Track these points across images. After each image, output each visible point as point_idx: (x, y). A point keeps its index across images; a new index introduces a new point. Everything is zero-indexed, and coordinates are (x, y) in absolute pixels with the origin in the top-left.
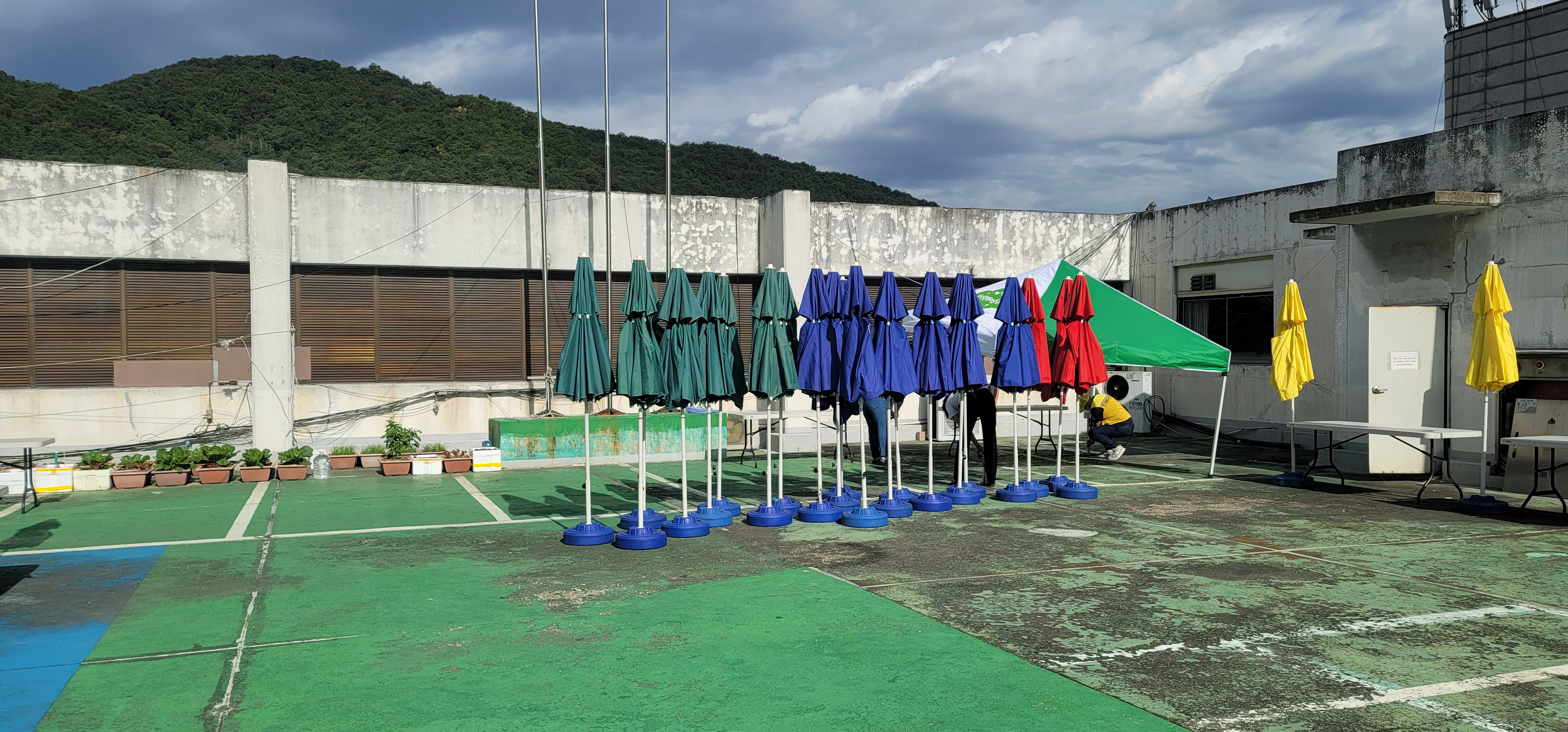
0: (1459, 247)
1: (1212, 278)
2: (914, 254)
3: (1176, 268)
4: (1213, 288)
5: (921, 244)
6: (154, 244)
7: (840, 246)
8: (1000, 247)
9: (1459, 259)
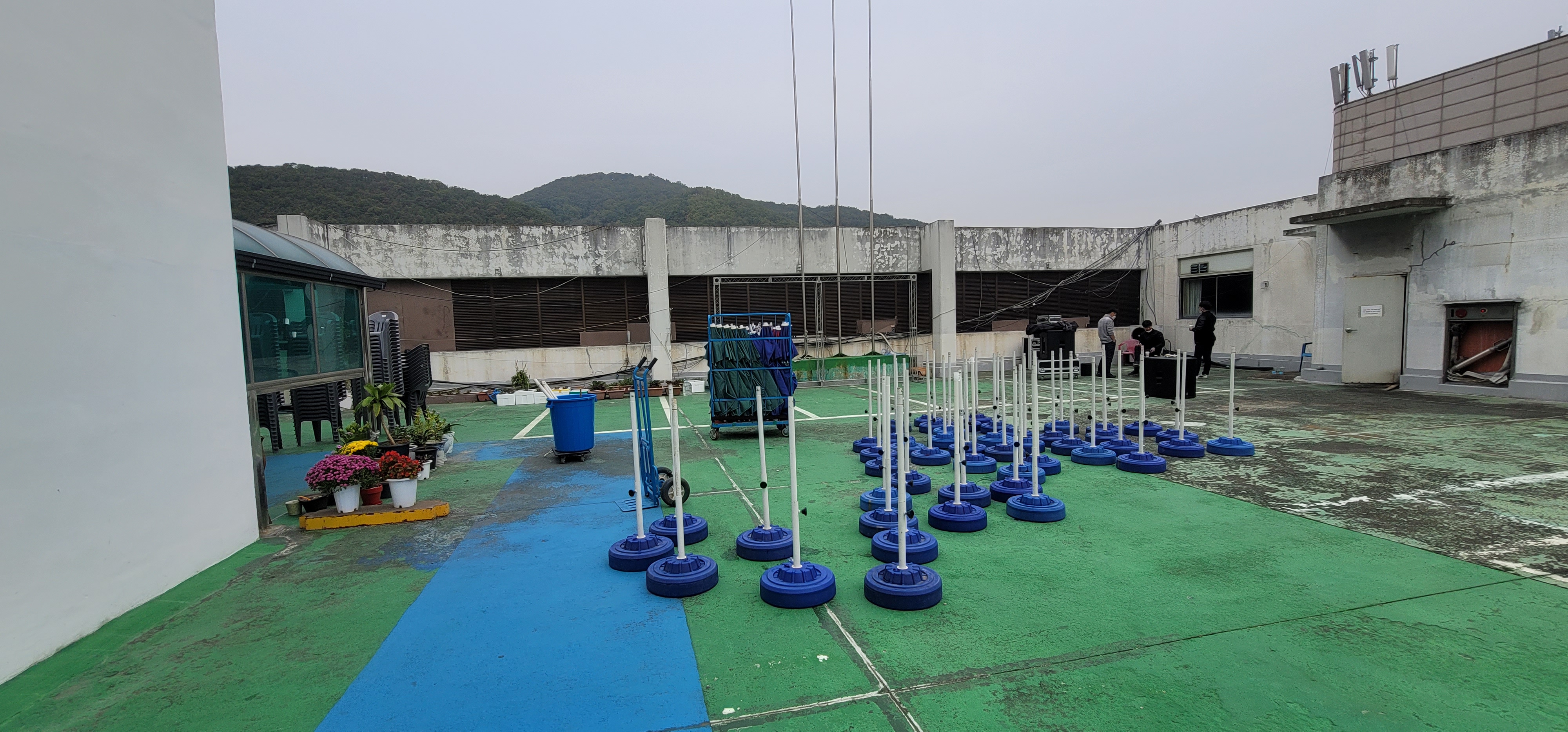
0: (1417, 235)
1: (1206, 265)
2: (1013, 257)
3: (1179, 260)
4: (1207, 271)
5: (1017, 251)
6: (598, 268)
7: (969, 253)
8: (1065, 251)
9: (1416, 243)
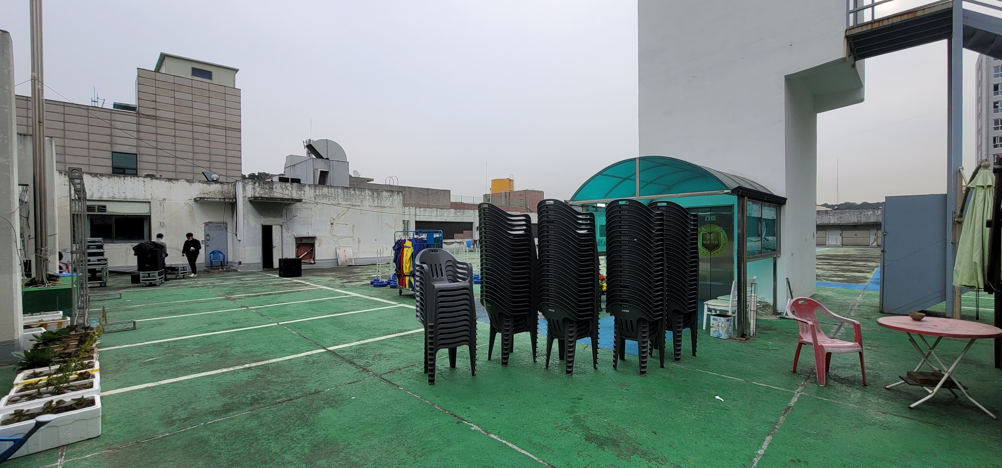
0: (285, 211)
1: (105, 207)
4: (105, 211)
9: (284, 215)
